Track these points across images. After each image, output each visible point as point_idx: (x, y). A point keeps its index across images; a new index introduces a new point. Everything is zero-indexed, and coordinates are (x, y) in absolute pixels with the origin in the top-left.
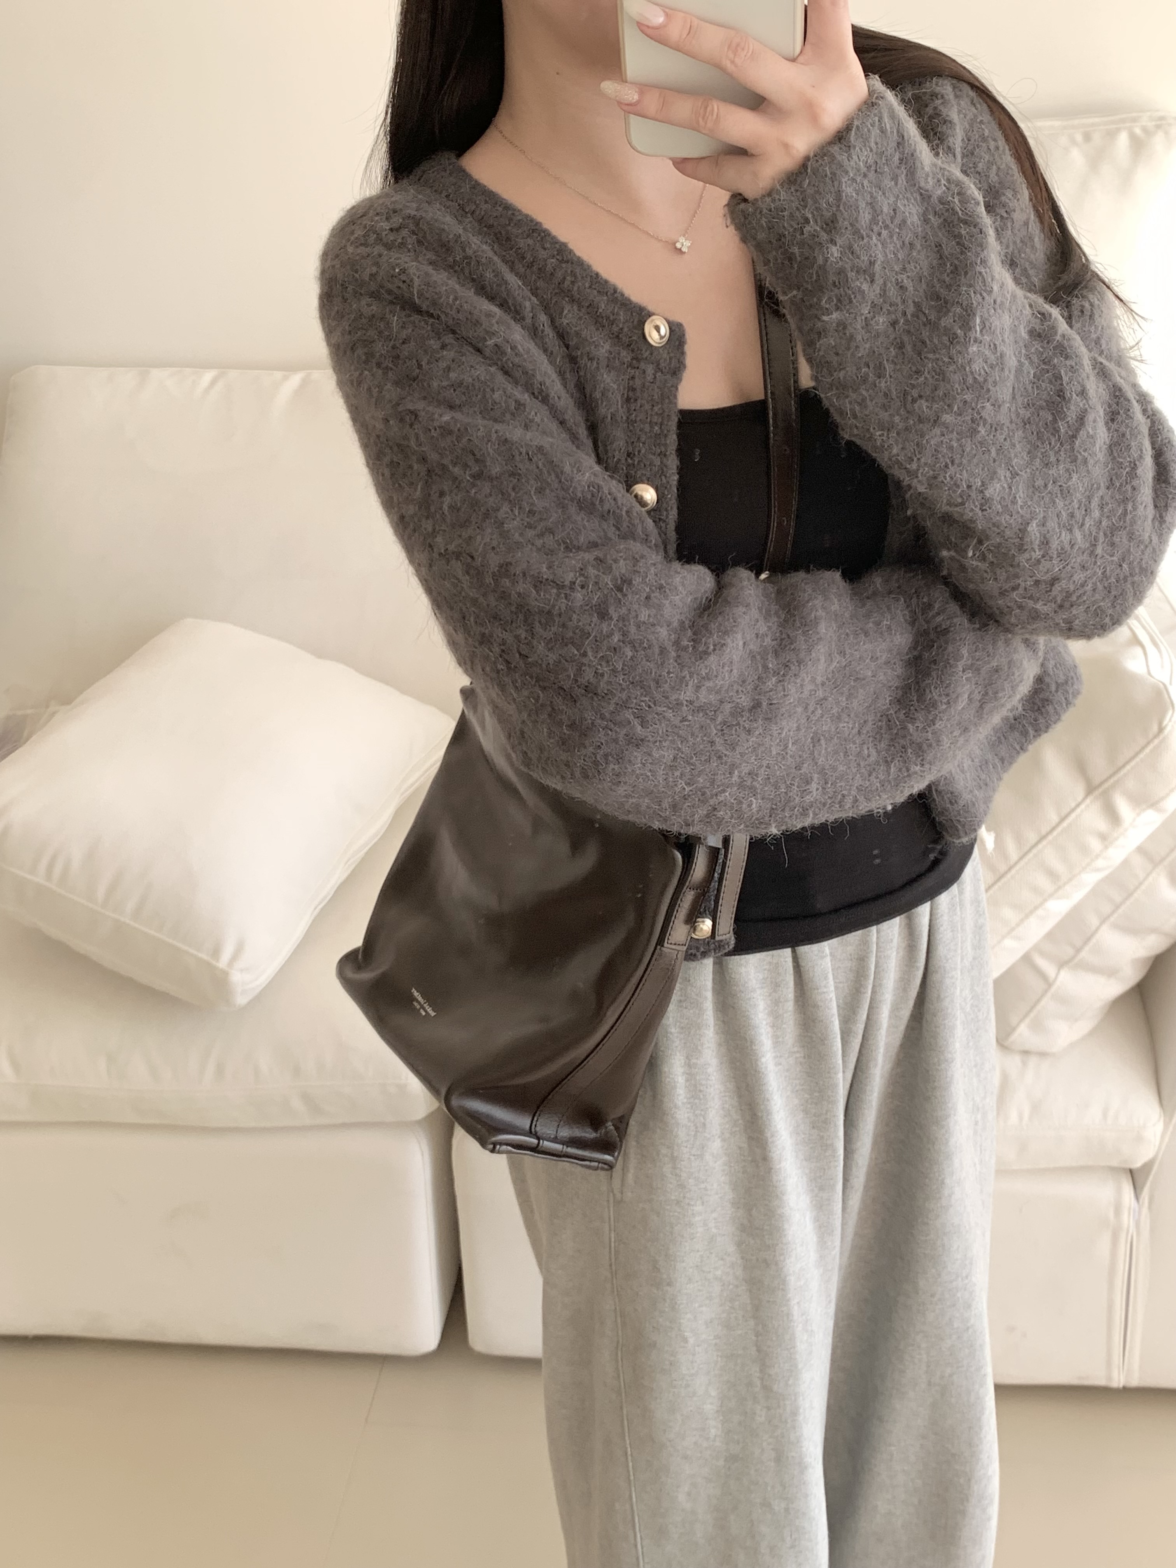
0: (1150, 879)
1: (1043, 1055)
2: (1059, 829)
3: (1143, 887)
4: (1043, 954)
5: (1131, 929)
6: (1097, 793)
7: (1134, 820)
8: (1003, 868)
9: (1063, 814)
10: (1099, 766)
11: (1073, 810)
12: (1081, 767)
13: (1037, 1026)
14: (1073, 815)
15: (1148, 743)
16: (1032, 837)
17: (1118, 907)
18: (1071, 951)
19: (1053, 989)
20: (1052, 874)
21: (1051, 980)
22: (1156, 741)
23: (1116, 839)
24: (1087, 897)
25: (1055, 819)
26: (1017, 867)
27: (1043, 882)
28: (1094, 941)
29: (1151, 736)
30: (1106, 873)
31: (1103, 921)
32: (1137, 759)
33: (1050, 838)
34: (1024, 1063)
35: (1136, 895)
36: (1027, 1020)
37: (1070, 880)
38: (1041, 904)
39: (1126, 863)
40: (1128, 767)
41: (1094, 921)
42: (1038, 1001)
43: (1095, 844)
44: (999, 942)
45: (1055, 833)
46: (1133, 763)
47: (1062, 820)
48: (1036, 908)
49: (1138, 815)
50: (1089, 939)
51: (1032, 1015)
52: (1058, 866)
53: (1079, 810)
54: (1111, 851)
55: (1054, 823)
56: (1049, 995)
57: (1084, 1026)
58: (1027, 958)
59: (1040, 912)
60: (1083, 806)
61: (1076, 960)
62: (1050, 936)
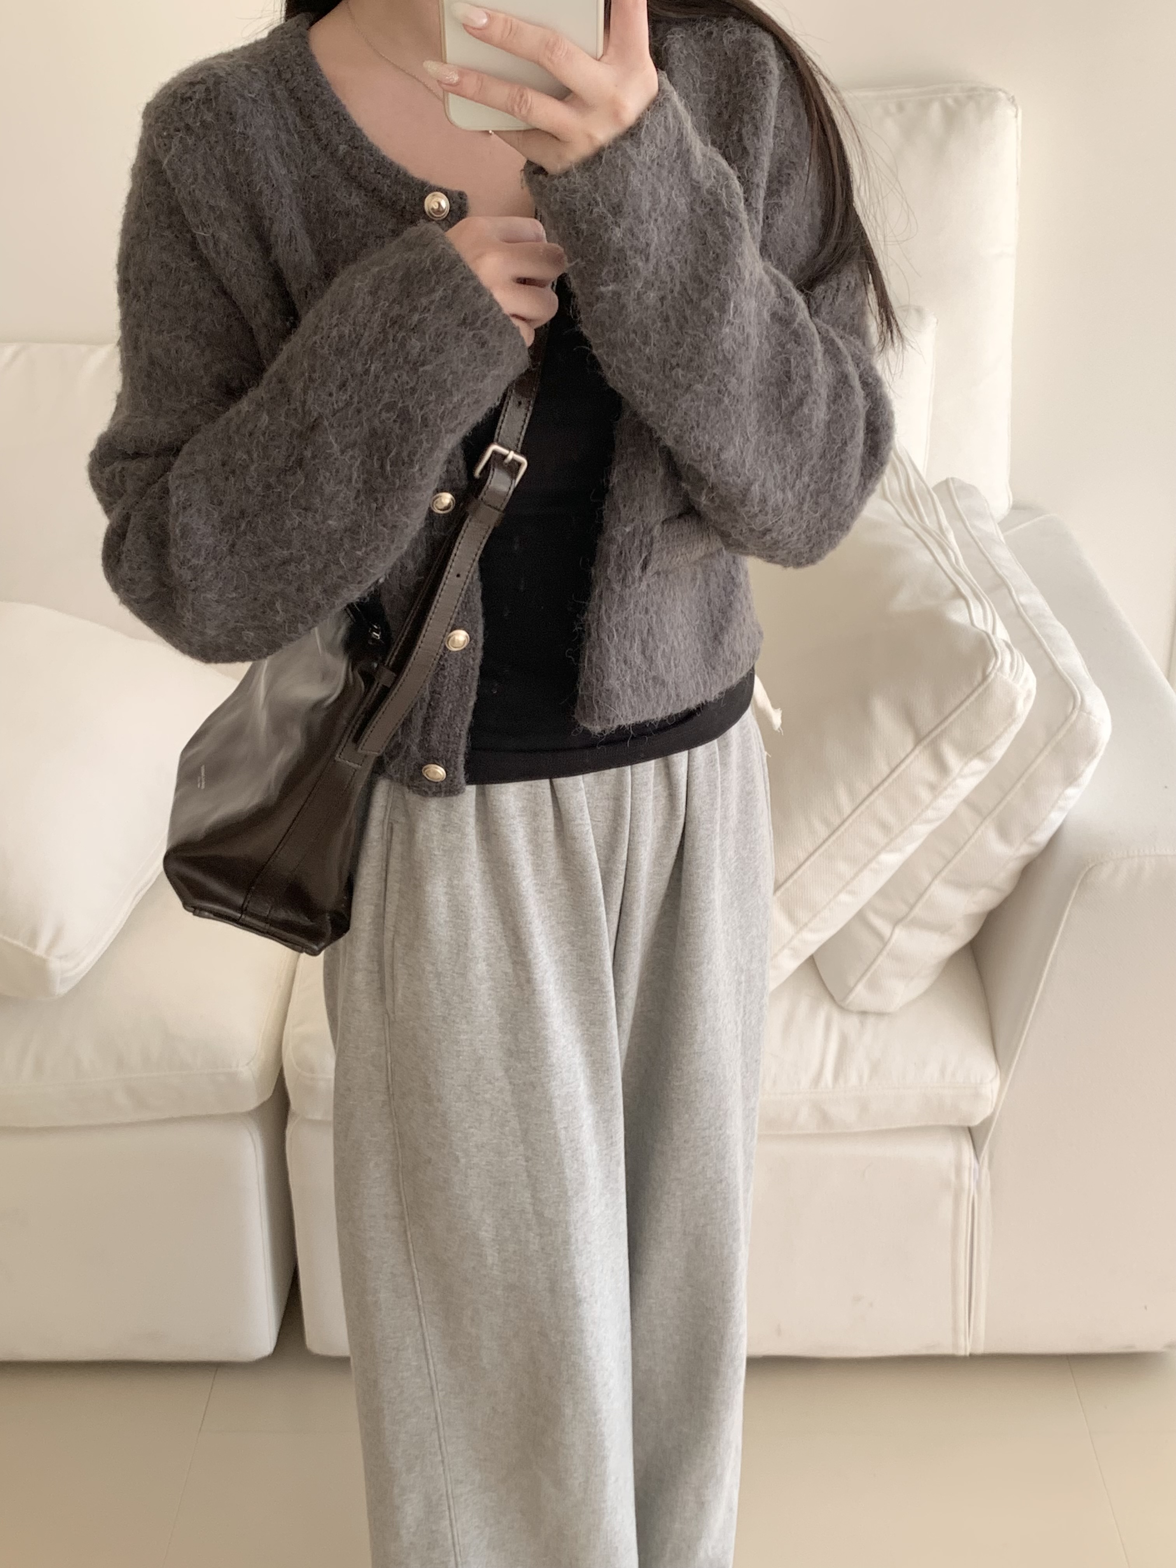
0: (979, 832)
1: (880, 1014)
2: (890, 780)
3: (973, 841)
4: (877, 912)
5: (961, 884)
6: (925, 742)
7: (962, 769)
8: (836, 821)
9: (893, 766)
10: (926, 713)
11: (902, 761)
12: (909, 717)
13: (874, 986)
14: (903, 766)
15: (973, 691)
16: (866, 790)
17: (949, 862)
18: (904, 909)
19: (888, 947)
20: (885, 827)
21: (886, 940)
22: (980, 690)
23: (945, 788)
24: (916, 852)
25: (885, 770)
26: (850, 820)
27: (876, 834)
28: (926, 897)
29: (976, 683)
30: (937, 824)
31: (935, 877)
32: (963, 707)
33: (881, 789)
34: (862, 1024)
35: (966, 849)
36: (865, 979)
37: (902, 832)
38: (874, 857)
39: (954, 815)
40: (954, 716)
41: (926, 877)
42: (875, 960)
43: (924, 794)
44: (835, 896)
45: (886, 784)
46: (959, 712)
47: (893, 771)
48: (870, 861)
49: (966, 764)
50: (921, 895)
51: (869, 974)
52: (891, 819)
53: (908, 761)
54: (941, 802)
55: (885, 775)
56: (885, 953)
57: (921, 984)
58: (860, 916)
59: (873, 865)
60: (912, 757)
61: (909, 918)
62: (882, 893)
